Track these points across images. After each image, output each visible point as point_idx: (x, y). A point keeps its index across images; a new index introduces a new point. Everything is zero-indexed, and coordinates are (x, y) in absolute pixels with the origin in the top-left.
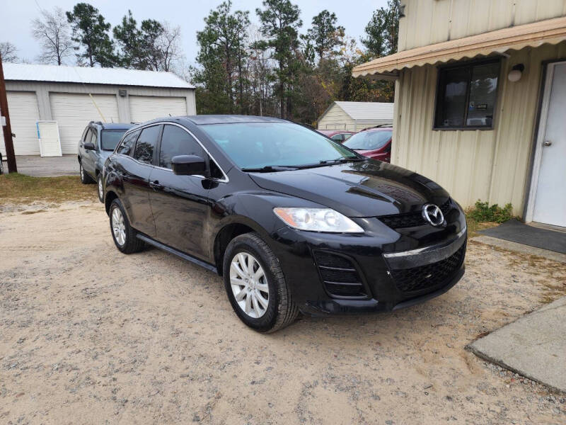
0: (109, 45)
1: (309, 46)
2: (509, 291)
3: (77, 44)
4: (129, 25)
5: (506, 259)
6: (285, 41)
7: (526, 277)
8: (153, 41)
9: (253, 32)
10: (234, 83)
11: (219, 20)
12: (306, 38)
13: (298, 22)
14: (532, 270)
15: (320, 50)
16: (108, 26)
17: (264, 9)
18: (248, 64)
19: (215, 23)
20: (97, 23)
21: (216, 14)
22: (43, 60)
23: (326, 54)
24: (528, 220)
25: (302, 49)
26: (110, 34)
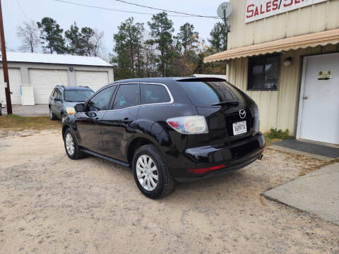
0: (62, 41)
1: (178, 43)
2: (284, 171)
3: (43, 40)
4: (74, 30)
5: (284, 156)
6: (164, 40)
7: (293, 164)
8: (88, 39)
9: (146, 35)
10: (135, 63)
11: (126, 28)
12: (177, 38)
13: (171, 29)
14: (297, 161)
15: (185, 45)
16: (62, 30)
17: (152, 22)
18: (143, 53)
19: (124, 29)
20: (55, 29)
21: (124, 24)
22: (22, 49)
23: (188, 47)
24: (298, 137)
25: (174, 44)
26: (63, 35)
